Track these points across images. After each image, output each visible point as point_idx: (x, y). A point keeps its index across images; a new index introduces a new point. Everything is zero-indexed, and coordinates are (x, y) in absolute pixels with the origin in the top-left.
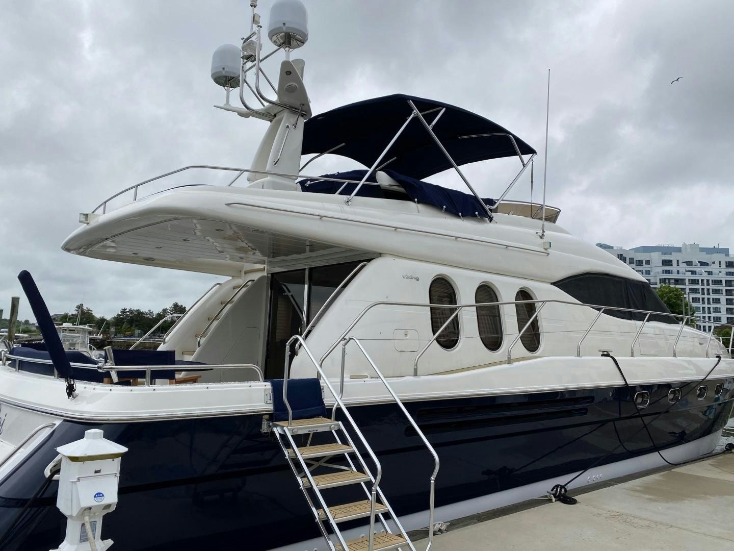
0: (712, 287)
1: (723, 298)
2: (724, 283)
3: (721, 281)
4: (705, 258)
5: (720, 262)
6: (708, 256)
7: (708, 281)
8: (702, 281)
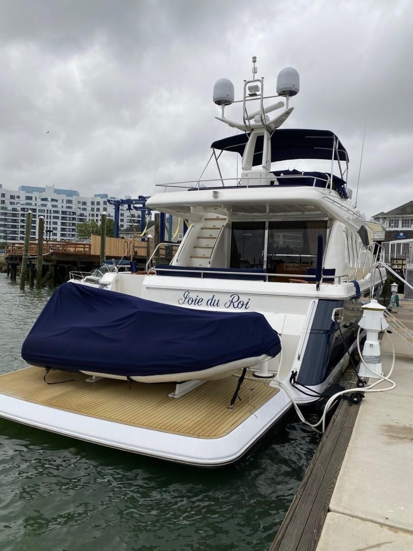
0: (53, 215)
1: (59, 222)
2: (60, 212)
3: (59, 211)
4: (55, 196)
5: (63, 200)
6: (58, 195)
7: (50, 210)
8: (48, 210)
